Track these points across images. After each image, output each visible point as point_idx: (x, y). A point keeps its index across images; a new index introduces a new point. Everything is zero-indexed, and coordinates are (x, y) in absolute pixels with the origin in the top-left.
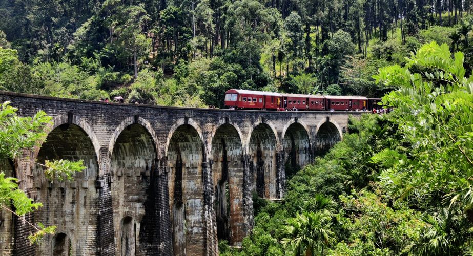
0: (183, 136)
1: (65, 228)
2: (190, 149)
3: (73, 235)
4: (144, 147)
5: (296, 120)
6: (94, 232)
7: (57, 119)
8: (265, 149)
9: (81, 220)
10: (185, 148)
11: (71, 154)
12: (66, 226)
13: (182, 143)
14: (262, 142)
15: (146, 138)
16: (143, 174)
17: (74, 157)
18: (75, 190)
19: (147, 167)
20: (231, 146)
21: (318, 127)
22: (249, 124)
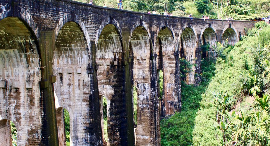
0: (135, 35)
1: (64, 103)
2: (140, 45)
3: (71, 109)
4: (113, 43)
5: (210, 25)
6: (87, 107)
7: (65, 17)
8: (187, 46)
9: (77, 98)
10: (136, 45)
11: (67, 47)
12: (64, 102)
13: (134, 41)
14: (185, 42)
15: (115, 36)
16: (112, 64)
17: (70, 49)
18: (71, 75)
19: (115, 59)
20: (165, 44)
21: (224, 31)
22: (179, 27)
